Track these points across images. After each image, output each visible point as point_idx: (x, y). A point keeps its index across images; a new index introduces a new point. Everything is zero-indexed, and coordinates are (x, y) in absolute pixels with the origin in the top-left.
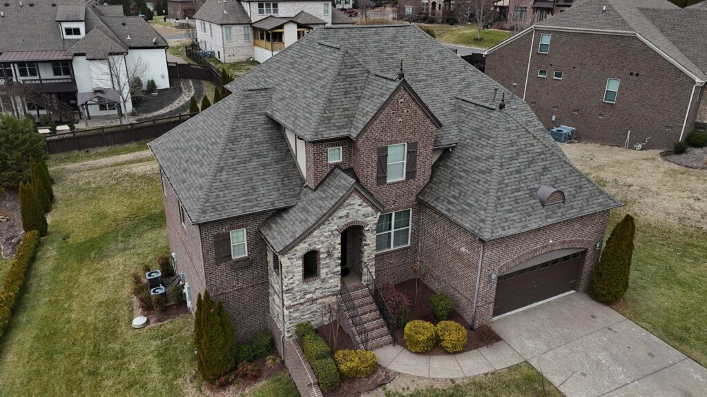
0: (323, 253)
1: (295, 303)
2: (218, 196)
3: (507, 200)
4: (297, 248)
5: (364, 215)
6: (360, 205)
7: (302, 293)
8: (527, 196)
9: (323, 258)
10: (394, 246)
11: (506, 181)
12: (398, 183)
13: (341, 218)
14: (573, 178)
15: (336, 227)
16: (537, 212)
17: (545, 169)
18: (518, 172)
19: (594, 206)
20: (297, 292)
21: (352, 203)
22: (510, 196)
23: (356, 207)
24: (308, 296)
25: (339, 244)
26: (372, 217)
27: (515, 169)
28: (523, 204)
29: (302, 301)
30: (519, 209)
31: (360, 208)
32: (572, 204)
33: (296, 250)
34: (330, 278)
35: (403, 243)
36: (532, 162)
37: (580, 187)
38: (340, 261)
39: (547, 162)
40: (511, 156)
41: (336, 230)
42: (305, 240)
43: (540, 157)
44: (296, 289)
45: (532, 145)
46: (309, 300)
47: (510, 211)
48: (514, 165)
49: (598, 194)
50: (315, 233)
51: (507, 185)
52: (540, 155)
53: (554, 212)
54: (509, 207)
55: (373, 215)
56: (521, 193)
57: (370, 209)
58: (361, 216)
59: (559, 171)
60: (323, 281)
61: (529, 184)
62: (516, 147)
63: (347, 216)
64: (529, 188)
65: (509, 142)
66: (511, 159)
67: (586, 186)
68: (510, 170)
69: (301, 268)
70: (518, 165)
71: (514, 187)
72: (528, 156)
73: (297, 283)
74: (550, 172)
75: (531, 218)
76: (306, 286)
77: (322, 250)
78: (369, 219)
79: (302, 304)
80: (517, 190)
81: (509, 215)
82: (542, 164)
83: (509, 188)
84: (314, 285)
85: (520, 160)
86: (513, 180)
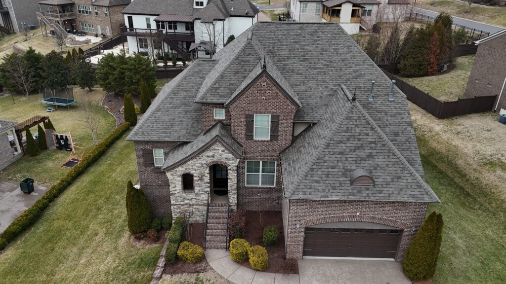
0: (196, 177)
1: (178, 203)
2: (149, 126)
3: (320, 173)
4: (177, 169)
5: (226, 159)
6: (223, 151)
7: (182, 198)
8: (341, 173)
9: (196, 180)
10: (262, 184)
11: (326, 158)
12: (264, 141)
13: (208, 157)
14: (395, 169)
15: (205, 162)
16: (343, 188)
17: (370, 156)
18: (340, 153)
19: (405, 196)
20: (179, 197)
21: (216, 148)
22: (324, 170)
23: (220, 152)
24: (186, 201)
25: (208, 173)
26: (233, 161)
27: (339, 151)
28: (333, 179)
29: (182, 203)
30: (327, 182)
31: (223, 153)
32: (382, 189)
33: (176, 171)
34: (201, 193)
35: (269, 184)
36: (358, 148)
37: (399, 178)
38: (209, 185)
39: (375, 151)
40: (342, 140)
41: (205, 164)
42: (183, 166)
43: (370, 145)
44: (177, 195)
45: (367, 134)
46: (187, 204)
47: (317, 182)
48: (340, 148)
49: (416, 187)
50: (189, 163)
51: (325, 161)
52: (370, 144)
53: (360, 191)
54: (318, 179)
55: (233, 160)
56: (336, 170)
57: (230, 156)
58: (224, 159)
59: (384, 160)
60: (197, 194)
61: (346, 164)
62: (349, 134)
63: (213, 156)
64: (346, 168)
65: (345, 129)
66: (341, 142)
67: (406, 178)
68: (335, 150)
69: (181, 183)
70: (344, 148)
71: (331, 164)
72: (359, 142)
73: (178, 191)
74: (373, 159)
75: (335, 191)
76: (184, 195)
77: (195, 175)
78: (230, 162)
79: (182, 205)
80: (333, 167)
81: (315, 184)
82: (369, 151)
83: (326, 164)
84: (190, 196)
85: (348, 145)
86: (333, 159)
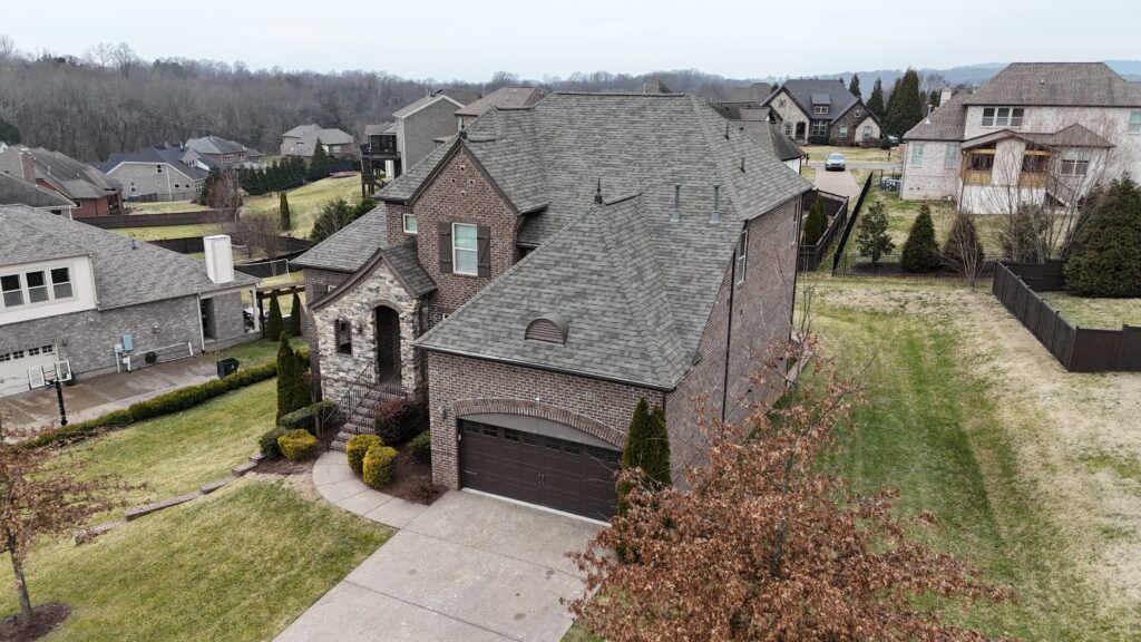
0: (354, 327)
1: (330, 376)
3: (485, 312)
4: (327, 309)
5: (396, 297)
6: (391, 282)
7: (335, 367)
8: (519, 317)
9: (354, 334)
11: (505, 290)
12: (468, 277)
13: (371, 290)
14: (615, 320)
15: (366, 300)
16: (511, 341)
17: (582, 294)
18: (535, 285)
19: (612, 368)
20: (331, 363)
21: (382, 275)
22: (493, 308)
23: (387, 282)
24: (342, 374)
25: (371, 323)
26: (407, 304)
27: (533, 280)
28: (502, 324)
29: (335, 377)
30: (490, 328)
31: (391, 285)
32: (575, 351)
33: (327, 311)
34: (362, 362)
36: (567, 279)
37: (616, 336)
38: (373, 346)
39: (594, 287)
40: (546, 262)
41: (366, 303)
43: (590, 277)
44: (329, 359)
45: (592, 258)
46: (342, 379)
47: (474, 326)
48: (537, 275)
49: (638, 356)
50: (345, 298)
51: (503, 295)
52: (591, 274)
53: (535, 350)
54: (478, 321)
55: (407, 301)
56: (513, 310)
57: (402, 292)
58: (394, 297)
59: (602, 303)
60: (356, 362)
61: (535, 304)
62: (563, 255)
63: (377, 290)
64: (532, 309)
65: (559, 245)
66: (542, 266)
67: (626, 338)
68: (526, 279)
69: (333, 336)
70: (544, 276)
71: (509, 300)
72: (572, 270)
73: (330, 352)
74: (582, 300)
75: (495, 344)
76: (338, 360)
77: (353, 323)
78: (402, 303)
79: (336, 381)
80: (510, 306)
81: (470, 329)
82: (583, 286)
83: (502, 299)
84: (347, 363)
85: (552, 272)
86: (517, 292)
